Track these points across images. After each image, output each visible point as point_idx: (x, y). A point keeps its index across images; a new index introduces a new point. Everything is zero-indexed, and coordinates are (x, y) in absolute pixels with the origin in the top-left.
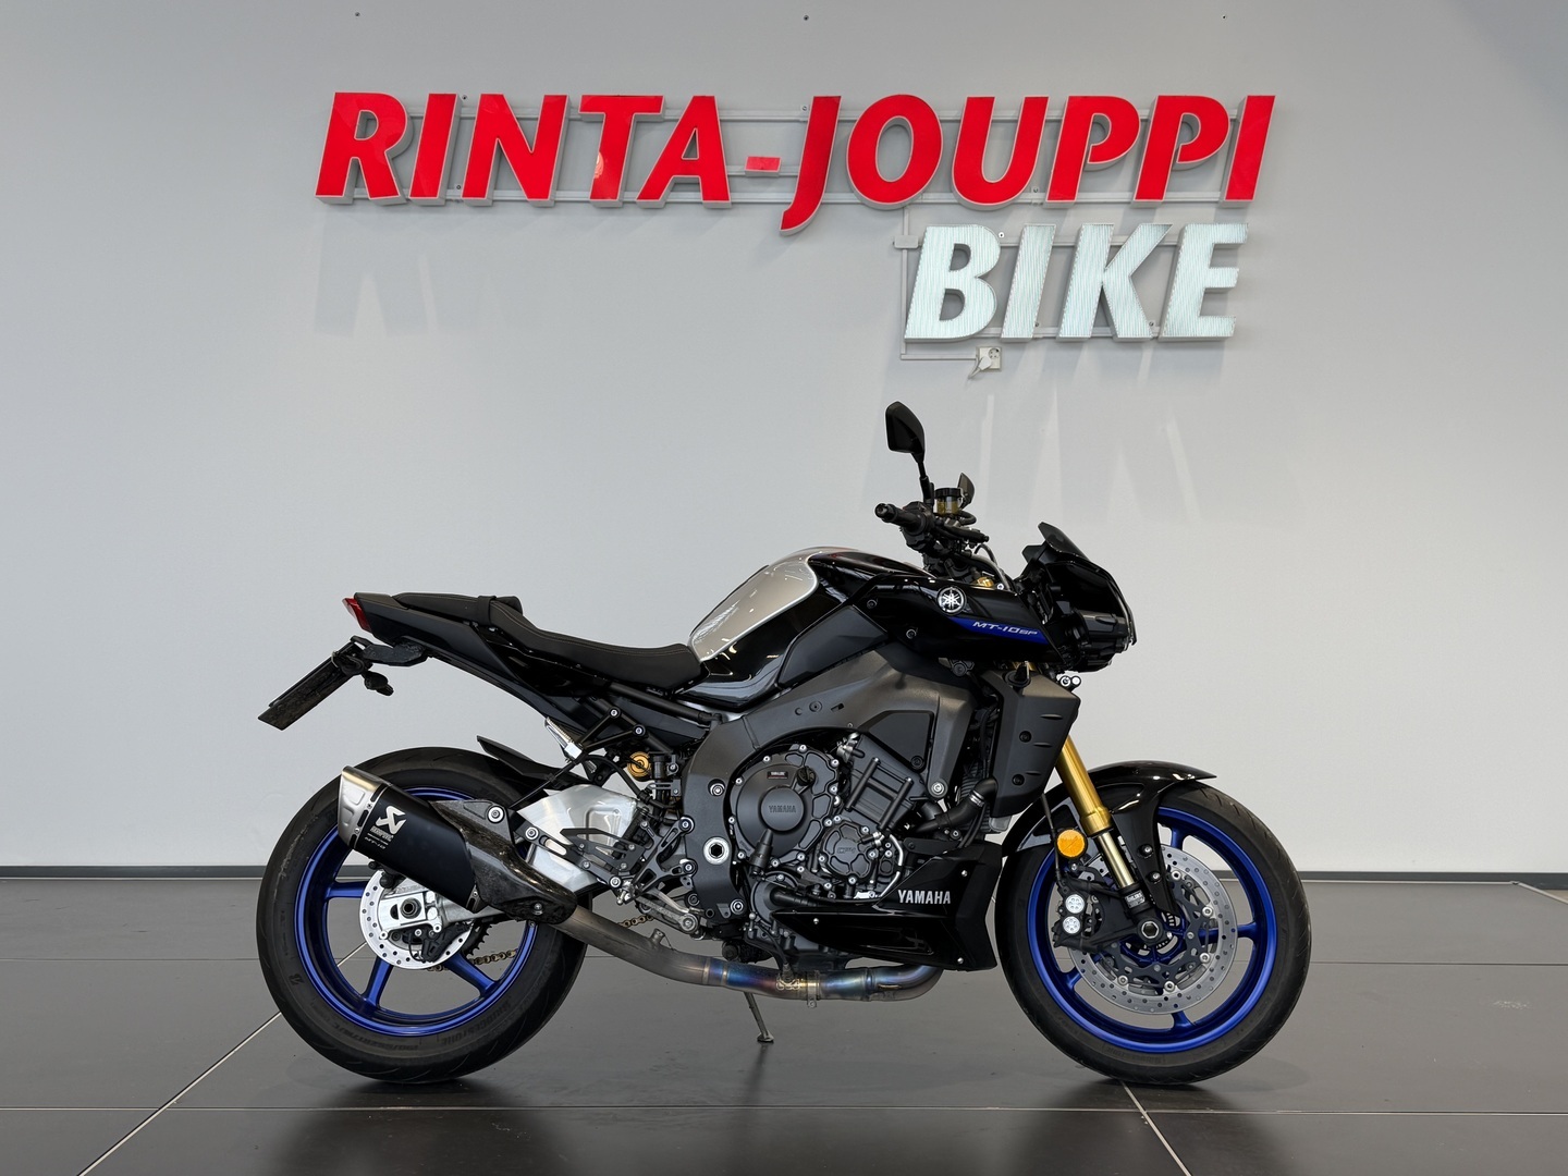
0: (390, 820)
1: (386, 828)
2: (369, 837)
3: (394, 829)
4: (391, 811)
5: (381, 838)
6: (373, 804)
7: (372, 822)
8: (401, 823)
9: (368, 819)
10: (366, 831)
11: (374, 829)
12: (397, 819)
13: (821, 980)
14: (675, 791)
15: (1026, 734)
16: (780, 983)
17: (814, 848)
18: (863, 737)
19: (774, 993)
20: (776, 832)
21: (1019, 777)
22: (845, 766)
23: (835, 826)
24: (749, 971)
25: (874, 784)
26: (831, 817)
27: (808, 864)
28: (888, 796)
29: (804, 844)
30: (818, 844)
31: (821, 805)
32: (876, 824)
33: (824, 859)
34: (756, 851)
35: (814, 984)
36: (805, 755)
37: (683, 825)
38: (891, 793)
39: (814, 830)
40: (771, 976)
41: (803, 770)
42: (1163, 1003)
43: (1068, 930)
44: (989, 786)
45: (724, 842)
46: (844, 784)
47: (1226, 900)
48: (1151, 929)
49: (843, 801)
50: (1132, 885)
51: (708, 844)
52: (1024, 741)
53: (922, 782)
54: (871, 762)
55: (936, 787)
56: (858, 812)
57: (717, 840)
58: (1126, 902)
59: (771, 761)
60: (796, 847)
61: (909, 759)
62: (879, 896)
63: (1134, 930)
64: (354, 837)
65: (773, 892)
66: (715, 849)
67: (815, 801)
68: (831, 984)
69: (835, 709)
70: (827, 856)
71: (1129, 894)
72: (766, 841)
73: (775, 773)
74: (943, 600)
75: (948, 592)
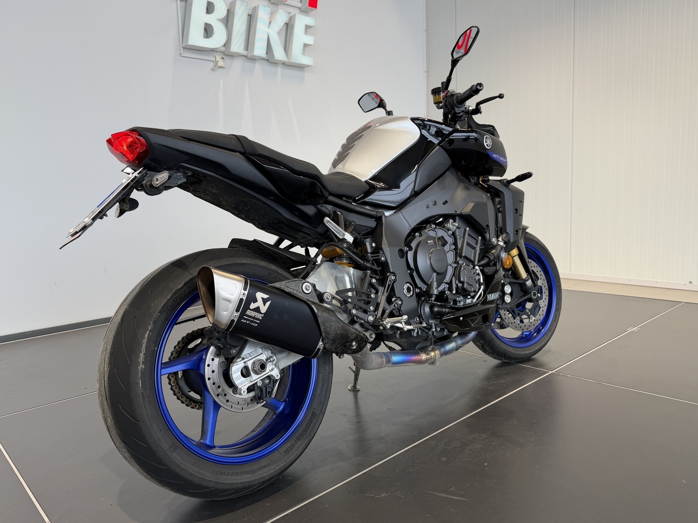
0: (260, 303)
1: (257, 310)
2: (245, 319)
3: (264, 309)
4: (260, 295)
5: (254, 318)
6: (246, 292)
7: (247, 307)
8: (268, 304)
9: (243, 305)
10: (243, 313)
11: (249, 312)
12: (265, 301)
13: (439, 349)
14: (383, 259)
15: (516, 210)
16: (424, 357)
17: (451, 280)
18: (457, 218)
19: (420, 362)
20: (438, 274)
21: (517, 231)
22: (454, 234)
23: (461, 267)
24: (405, 354)
25: (468, 241)
26: (456, 262)
27: (450, 289)
28: (474, 248)
29: (447, 279)
30: (454, 278)
31: (450, 257)
32: (473, 262)
33: (461, 285)
34: (429, 286)
35: (437, 352)
36: (436, 230)
37: (393, 278)
38: (475, 246)
39: (450, 271)
40: (417, 354)
41: (439, 238)
42: (531, 325)
43: (506, 301)
44: (506, 237)
45: (411, 284)
46: (455, 244)
47: (543, 277)
48: (535, 294)
49: (456, 253)
50: (527, 277)
51: (406, 287)
52: (516, 213)
53: (484, 238)
54: (465, 230)
55: (494, 240)
56: (466, 257)
57: (409, 284)
58: (526, 284)
59: (421, 235)
60: (445, 281)
61: (485, 226)
62: (475, 300)
63: (528, 296)
64: (233, 321)
65: (431, 307)
66: (409, 290)
67: (447, 254)
68: (443, 350)
69: (444, 204)
70: (463, 283)
71: (527, 280)
72: (435, 280)
73: (429, 242)
74: (486, 142)
75: (486, 138)
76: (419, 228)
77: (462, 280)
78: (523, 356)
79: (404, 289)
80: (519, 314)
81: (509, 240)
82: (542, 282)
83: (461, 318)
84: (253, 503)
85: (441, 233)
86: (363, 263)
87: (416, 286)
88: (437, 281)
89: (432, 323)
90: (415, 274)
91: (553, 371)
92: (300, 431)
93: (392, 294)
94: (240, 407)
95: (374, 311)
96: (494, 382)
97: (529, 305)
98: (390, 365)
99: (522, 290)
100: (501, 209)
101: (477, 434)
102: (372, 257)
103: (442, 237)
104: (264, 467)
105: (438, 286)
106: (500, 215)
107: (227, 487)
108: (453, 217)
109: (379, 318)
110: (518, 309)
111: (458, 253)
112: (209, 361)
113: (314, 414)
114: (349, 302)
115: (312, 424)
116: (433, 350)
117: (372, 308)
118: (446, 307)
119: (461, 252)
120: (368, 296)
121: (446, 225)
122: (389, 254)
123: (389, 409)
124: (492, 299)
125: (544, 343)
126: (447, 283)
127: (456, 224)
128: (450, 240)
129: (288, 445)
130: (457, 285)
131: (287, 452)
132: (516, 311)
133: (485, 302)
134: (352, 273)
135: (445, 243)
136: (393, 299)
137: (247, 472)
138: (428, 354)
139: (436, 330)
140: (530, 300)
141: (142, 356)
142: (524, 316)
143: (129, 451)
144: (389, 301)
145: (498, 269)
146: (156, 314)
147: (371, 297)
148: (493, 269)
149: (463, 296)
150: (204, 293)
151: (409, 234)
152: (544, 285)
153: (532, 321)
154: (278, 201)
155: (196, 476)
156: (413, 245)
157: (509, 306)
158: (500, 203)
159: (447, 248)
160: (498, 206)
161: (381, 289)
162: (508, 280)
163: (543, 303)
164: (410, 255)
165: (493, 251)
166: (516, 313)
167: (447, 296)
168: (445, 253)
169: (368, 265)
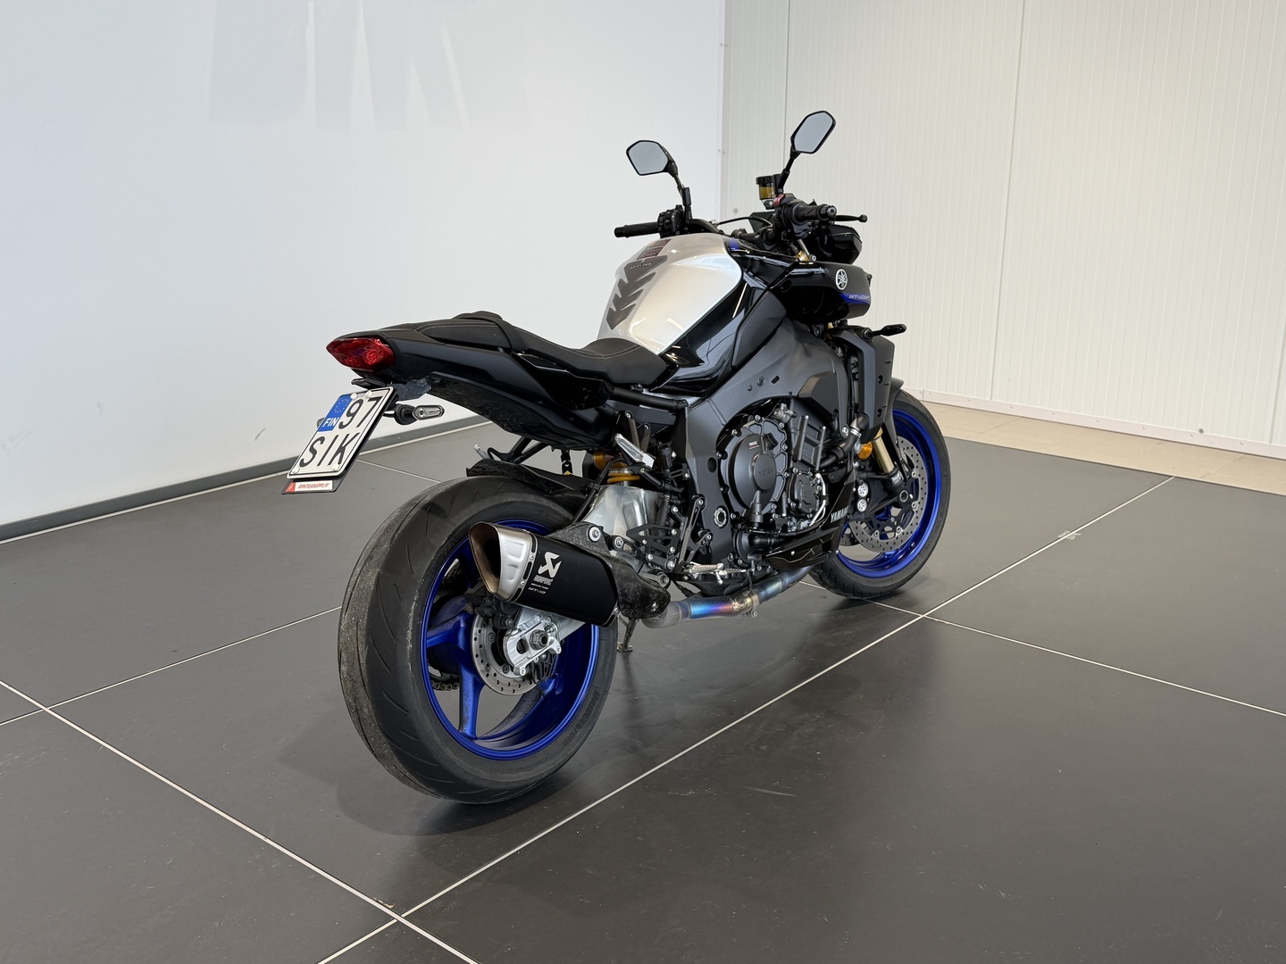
0: (549, 566)
1: (546, 574)
2: (532, 587)
3: (553, 573)
4: (549, 556)
5: (542, 584)
6: (535, 554)
7: (535, 572)
8: (558, 565)
9: (531, 570)
10: (531, 580)
11: (537, 579)
12: (554, 562)
13: (757, 593)
14: (687, 475)
15: (881, 377)
16: (736, 605)
17: (781, 497)
18: (792, 401)
19: (731, 613)
20: (762, 491)
21: (880, 411)
22: (787, 427)
23: (795, 476)
24: (709, 602)
25: (808, 437)
26: (789, 470)
27: (779, 511)
28: (815, 445)
29: (775, 497)
30: (784, 494)
31: (781, 463)
32: (813, 468)
33: (795, 505)
34: (750, 511)
35: (755, 597)
36: (761, 423)
37: (700, 502)
38: (816, 441)
39: (780, 483)
40: (727, 601)
41: (765, 436)
42: (896, 542)
43: (860, 510)
44: (862, 421)
45: (724, 509)
46: (788, 442)
47: (922, 463)
48: (904, 495)
49: (789, 455)
50: (894, 469)
51: (717, 514)
52: (880, 383)
53: (830, 428)
54: (803, 419)
55: (845, 430)
56: (802, 461)
57: (721, 509)
58: (891, 481)
59: (739, 434)
60: (772, 500)
61: (832, 412)
62: (813, 522)
63: (894, 499)
64: (520, 590)
65: (752, 537)
66: (721, 516)
67: (776, 460)
68: (763, 593)
69: (774, 381)
70: (797, 502)
71: (894, 475)
72: (758, 501)
73: (751, 444)
74: (839, 281)
75: (840, 274)
76: (736, 422)
77: (796, 497)
78: (882, 590)
79: (716, 517)
80: (879, 526)
81: (867, 426)
82: (919, 472)
83: (793, 553)
84: (526, 807)
85: (768, 428)
86: (660, 484)
87: (731, 510)
88: (761, 502)
89: (751, 560)
90: (730, 492)
91: (925, 616)
92: (580, 716)
93: (698, 524)
94: (511, 688)
95: (675, 553)
96: (834, 634)
97: (895, 511)
98: (688, 619)
99: (885, 489)
100: (857, 376)
101: (807, 714)
102: (672, 475)
103: (770, 435)
104: (541, 762)
105: (762, 508)
106: (855, 384)
107: (502, 787)
108: (786, 400)
109: (682, 564)
110: (878, 520)
111: (791, 455)
112: (476, 634)
113: (596, 695)
114: (643, 545)
115: (594, 708)
116: (749, 596)
117: (672, 550)
118: (770, 536)
119: (797, 455)
120: (668, 533)
121: (775, 413)
122: (694, 467)
123: (682, 680)
124: (839, 518)
125: (915, 568)
126: (775, 502)
127: (791, 413)
128: (780, 437)
129: (566, 734)
130: (789, 505)
131: (566, 743)
132: (875, 522)
133: (828, 524)
134: (643, 496)
135: (773, 443)
136: (700, 532)
137: (522, 769)
138: (742, 602)
139: (756, 569)
140: (897, 505)
141: (409, 633)
142: (888, 529)
143: (393, 747)
144: (695, 537)
145: (849, 470)
146: (421, 581)
147: (671, 534)
148: (842, 471)
149: (796, 518)
150: (478, 554)
151: (723, 432)
152: (922, 476)
153: (901, 534)
154: (547, 405)
155: (471, 774)
156: (729, 449)
157: (863, 516)
158: (857, 365)
159: (776, 450)
160: (854, 371)
161: (684, 520)
162: (864, 475)
163: (918, 507)
164: (724, 464)
165: (842, 445)
166: (875, 526)
167: (774, 521)
168: (773, 458)
169: (668, 487)
